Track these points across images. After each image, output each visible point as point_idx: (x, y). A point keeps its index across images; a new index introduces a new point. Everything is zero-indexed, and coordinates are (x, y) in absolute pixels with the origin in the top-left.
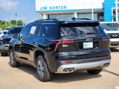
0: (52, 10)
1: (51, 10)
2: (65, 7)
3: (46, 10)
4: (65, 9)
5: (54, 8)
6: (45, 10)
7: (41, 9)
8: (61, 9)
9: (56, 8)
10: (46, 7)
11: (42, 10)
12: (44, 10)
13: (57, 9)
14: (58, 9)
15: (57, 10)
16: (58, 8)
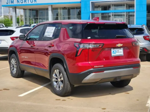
0: (20, 3)
1: (18, 4)
3: (13, 4)
4: (35, 3)
5: (22, 1)
7: (7, 3)
8: (30, 3)
10: (13, 1)
11: (9, 4)
12: (10, 4)
13: (25, 2)
14: (27, 3)
16: (27, 1)
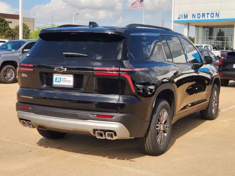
0: (197, 19)
1: (194, 19)
2: (217, 15)
4: (217, 18)
5: (199, 16)
6: (185, 19)
7: (179, 18)
8: (210, 18)
9: (203, 16)
10: (187, 15)
11: (181, 19)
12: (183, 19)
14: (206, 18)
15: (203, 19)
16: (206, 16)
